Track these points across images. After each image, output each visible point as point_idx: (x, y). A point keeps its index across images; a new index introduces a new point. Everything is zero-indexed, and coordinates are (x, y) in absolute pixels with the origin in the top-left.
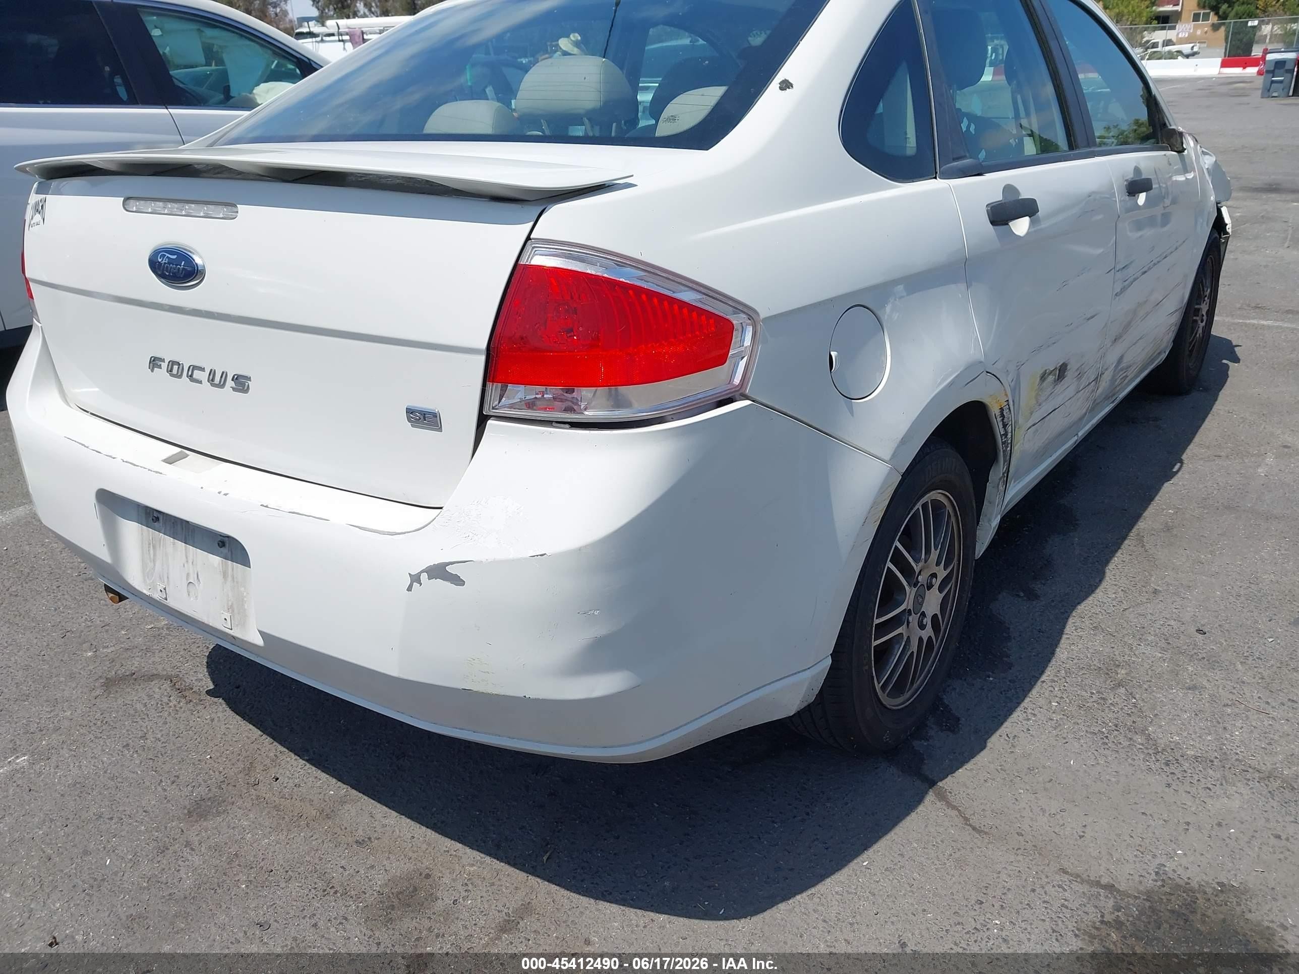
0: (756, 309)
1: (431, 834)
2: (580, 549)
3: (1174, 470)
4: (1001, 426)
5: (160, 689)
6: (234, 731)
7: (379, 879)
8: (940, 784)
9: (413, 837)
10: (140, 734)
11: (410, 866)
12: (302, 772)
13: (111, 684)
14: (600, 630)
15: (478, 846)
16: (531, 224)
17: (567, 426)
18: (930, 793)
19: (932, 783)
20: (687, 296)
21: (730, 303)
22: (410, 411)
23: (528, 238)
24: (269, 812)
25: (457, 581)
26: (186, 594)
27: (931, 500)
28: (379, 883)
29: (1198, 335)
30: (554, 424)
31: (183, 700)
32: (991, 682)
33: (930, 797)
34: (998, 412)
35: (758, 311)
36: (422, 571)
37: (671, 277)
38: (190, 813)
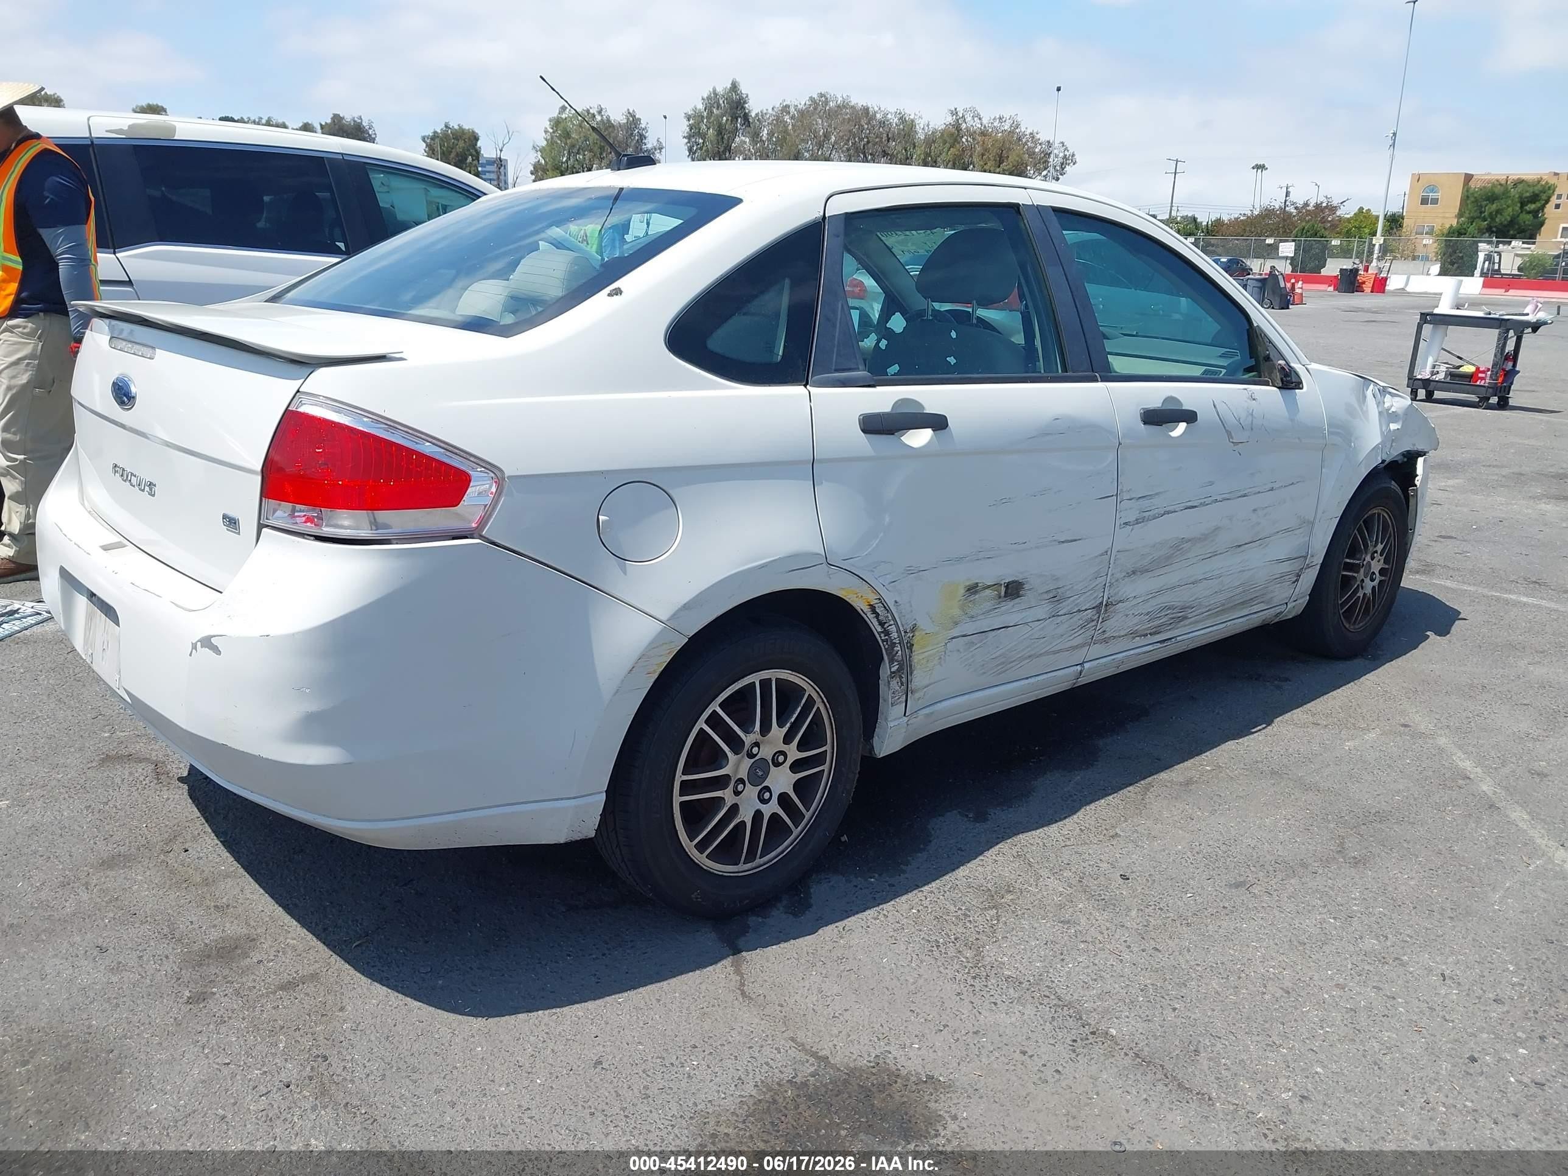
0: (501, 467)
1: (279, 911)
2: (293, 634)
3: (1253, 730)
4: (876, 623)
5: (142, 770)
6: (179, 811)
7: (215, 934)
8: (744, 954)
9: (263, 911)
10: (105, 800)
11: (245, 931)
12: (211, 849)
13: (108, 760)
14: (312, 707)
15: (309, 927)
16: (303, 380)
17: (312, 538)
18: (729, 959)
19: (736, 951)
20: (427, 448)
21: (472, 459)
22: (225, 517)
23: (298, 391)
24: (163, 873)
25: (216, 650)
26: (101, 659)
27: (776, 679)
28: (211, 938)
29: (1360, 594)
30: (306, 537)
31: (156, 781)
32: (872, 883)
33: (727, 962)
34: (866, 609)
35: (503, 469)
36: (198, 641)
37: (410, 431)
38: (102, 864)
